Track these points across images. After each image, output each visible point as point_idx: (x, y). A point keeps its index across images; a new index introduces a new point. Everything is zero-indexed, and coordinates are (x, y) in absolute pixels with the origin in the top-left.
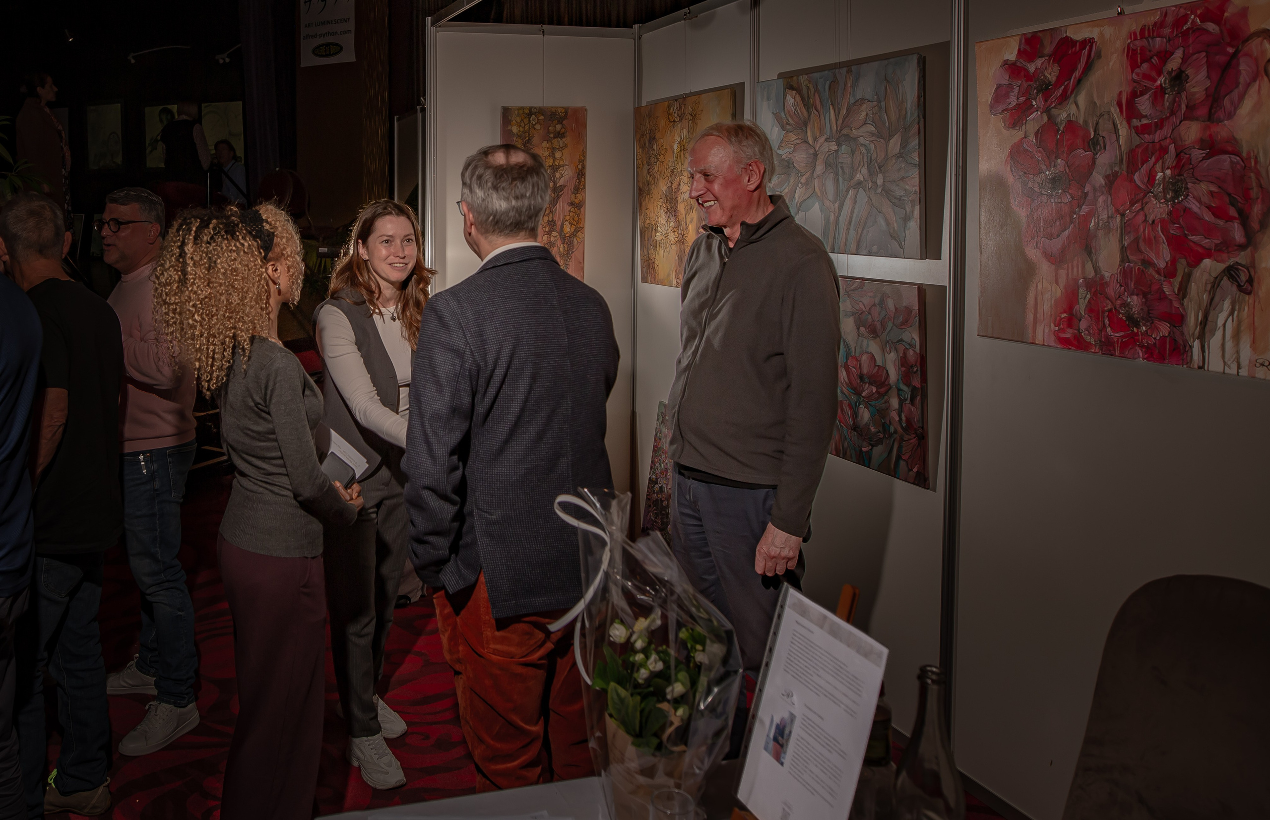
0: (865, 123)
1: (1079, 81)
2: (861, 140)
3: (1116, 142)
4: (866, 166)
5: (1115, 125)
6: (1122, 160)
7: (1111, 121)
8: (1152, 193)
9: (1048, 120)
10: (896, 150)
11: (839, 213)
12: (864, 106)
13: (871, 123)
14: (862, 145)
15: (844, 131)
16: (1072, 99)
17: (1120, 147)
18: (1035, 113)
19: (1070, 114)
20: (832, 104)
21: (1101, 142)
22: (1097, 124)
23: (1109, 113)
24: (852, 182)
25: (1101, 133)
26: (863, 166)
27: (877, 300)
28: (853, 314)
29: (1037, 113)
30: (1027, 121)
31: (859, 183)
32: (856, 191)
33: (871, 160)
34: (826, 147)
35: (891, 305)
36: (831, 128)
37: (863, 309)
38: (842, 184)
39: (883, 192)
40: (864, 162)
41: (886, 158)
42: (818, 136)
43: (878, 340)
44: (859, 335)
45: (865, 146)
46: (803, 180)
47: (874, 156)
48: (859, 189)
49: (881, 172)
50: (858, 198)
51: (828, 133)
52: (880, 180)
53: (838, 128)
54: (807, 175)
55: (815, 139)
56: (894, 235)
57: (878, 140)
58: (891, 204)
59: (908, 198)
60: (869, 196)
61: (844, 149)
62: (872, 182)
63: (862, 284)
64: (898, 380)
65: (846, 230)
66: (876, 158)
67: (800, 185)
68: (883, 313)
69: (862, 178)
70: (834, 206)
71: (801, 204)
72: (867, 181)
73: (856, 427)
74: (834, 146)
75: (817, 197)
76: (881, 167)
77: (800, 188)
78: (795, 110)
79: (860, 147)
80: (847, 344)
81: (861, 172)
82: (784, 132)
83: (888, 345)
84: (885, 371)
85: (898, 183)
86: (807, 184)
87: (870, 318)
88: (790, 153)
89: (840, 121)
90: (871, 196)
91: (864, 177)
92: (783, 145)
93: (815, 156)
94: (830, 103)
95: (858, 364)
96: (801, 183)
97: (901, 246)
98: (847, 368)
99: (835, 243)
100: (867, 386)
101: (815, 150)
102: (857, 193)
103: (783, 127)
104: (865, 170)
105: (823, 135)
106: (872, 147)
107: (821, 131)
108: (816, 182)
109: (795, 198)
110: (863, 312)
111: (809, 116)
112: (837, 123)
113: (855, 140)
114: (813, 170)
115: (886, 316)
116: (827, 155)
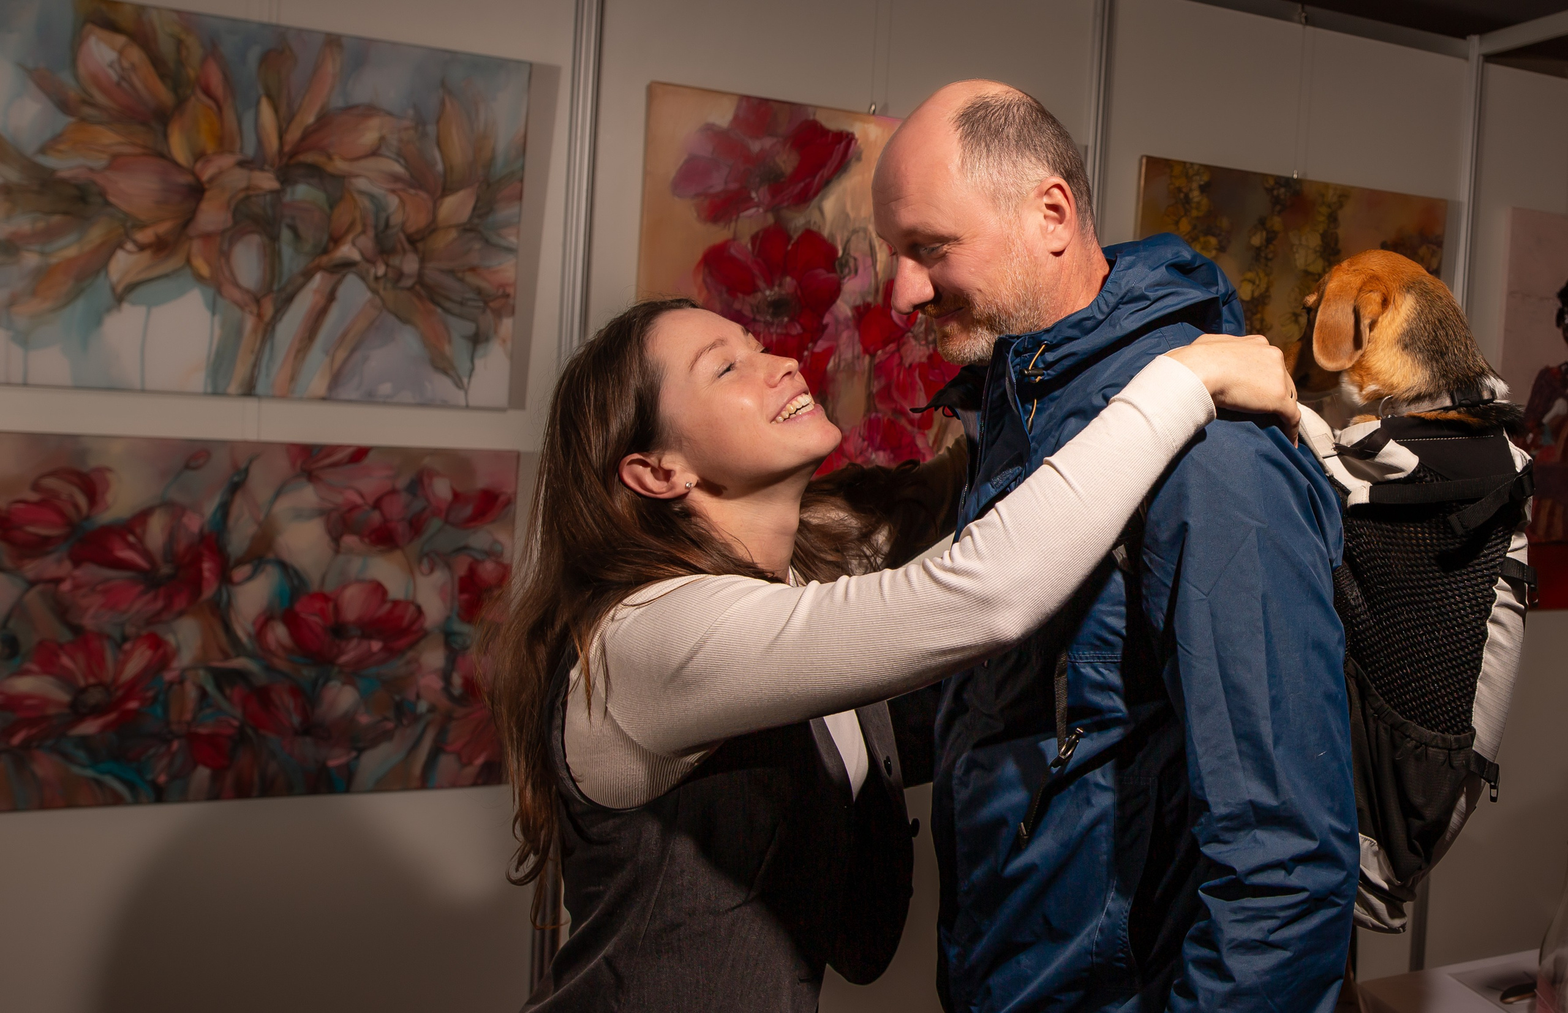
0: (374, 153)
1: (827, 183)
2: (361, 184)
3: (872, 268)
4: (371, 233)
5: (872, 247)
7: (867, 242)
9: (775, 223)
10: (463, 216)
11: (274, 318)
12: (375, 122)
13: (394, 156)
14: (362, 193)
15: (309, 158)
16: (814, 203)
17: (876, 274)
18: (755, 209)
19: (811, 222)
20: (269, 96)
21: (852, 265)
22: (848, 241)
23: (865, 230)
24: (325, 260)
25: (852, 253)
26: (363, 232)
27: (401, 484)
28: (323, 513)
29: (758, 211)
31: (347, 265)
32: (336, 277)
33: (387, 225)
34: (238, 179)
35: (442, 489)
36: (260, 143)
37: (358, 500)
38: (291, 260)
39: (418, 287)
40: (364, 225)
41: (432, 228)
42: (209, 151)
43: (398, 554)
44: (337, 551)
45: (372, 197)
46: (145, 236)
47: (396, 219)
48: (344, 276)
49: (416, 250)
50: (341, 292)
51: (250, 151)
52: (410, 264)
53: (287, 148)
54: (163, 228)
55: (200, 156)
56: (442, 365)
57: (412, 191)
58: (439, 310)
59: (486, 303)
60: (375, 292)
61: (303, 192)
62: (387, 265)
63: (360, 454)
64: (448, 618)
65: (299, 351)
66: (403, 224)
67: (130, 246)
68: (418, 505)
69: (356, 256)
70: (258, 301)
71: (132, 287)
72: (371, 262)
73: (310, 728)
74: (267, 181)
75: (199, 278)
76: (414, 241)
77: (129, 252)
78: (122, 78)
79: (356, 196)
80: (296, 573)
81: (354, 244)
82: (71, 120)
83: (425, 561)
84: (412, 609)
85: (460, 275)
86: (161, 247)
87: (376, 517)
88: (91, 170)
89: (294, 134)
90: (382, 292)
91: (362, 254)
92: (62, 147)
93: (197, 191)
94: (261, 91)
95: (331, 606)
96: (135, 242)
97: (459, 384)
98: (291, 619)
99: (256, 373)
100: (354, 642)
101: (198, 179)
102: (339, 282)
103: (64, 105)
104: (367, 242)
105: (232, 152)
106: (393, 202)
107: (223, 143)
108: (196, 246)
109: (107, 273)
110: (354, 507)
111: (181, 103)
112: (281, 137)
113: (341, 179)
114: (188, 221)
115: (424, 509)
116: (241, 195)
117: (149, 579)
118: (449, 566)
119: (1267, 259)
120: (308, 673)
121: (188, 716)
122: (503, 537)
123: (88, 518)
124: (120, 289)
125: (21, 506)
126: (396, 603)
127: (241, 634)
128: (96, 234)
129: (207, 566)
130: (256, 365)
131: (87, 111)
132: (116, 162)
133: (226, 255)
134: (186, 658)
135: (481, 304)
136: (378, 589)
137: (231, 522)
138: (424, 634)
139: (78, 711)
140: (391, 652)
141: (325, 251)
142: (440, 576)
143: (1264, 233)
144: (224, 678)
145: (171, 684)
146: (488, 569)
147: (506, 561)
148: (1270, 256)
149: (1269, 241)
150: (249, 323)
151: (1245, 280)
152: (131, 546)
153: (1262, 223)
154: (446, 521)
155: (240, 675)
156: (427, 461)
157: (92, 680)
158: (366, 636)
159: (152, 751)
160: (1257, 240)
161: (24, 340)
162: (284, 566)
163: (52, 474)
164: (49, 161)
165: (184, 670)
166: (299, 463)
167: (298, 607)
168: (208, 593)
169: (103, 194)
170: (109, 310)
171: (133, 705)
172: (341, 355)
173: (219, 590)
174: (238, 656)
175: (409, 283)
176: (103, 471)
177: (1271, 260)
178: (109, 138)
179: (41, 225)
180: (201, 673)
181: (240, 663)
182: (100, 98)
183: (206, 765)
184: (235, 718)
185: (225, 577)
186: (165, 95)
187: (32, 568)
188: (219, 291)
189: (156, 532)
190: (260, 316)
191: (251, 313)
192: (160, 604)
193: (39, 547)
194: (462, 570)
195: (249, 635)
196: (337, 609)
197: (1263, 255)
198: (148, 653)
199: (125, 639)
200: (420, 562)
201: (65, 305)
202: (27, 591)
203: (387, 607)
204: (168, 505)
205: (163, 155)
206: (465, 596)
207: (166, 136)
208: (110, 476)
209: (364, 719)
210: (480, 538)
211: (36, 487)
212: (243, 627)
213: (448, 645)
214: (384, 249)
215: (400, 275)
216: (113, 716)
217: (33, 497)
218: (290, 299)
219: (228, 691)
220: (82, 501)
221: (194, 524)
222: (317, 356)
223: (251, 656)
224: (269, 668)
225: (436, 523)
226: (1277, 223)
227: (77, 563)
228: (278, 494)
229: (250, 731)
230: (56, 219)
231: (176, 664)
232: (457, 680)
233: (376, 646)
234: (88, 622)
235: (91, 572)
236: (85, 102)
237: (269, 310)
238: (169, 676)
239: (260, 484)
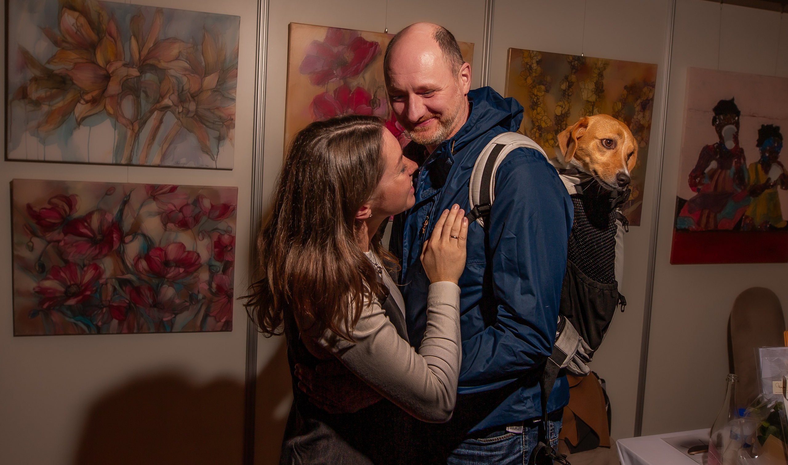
0: (177, 58)
1: (367, 65)
2: (172, 72)
4: (176, 94)
6: (389, 114)
8: (404, 133)
9: (344, 84)
10: (214, 84)
11: (139, 130)
12: (178, 45)
13: (185, 60)
14: (172, 76)
15: (151, 61)
16: (361, 75)
18: (335, 78)
19: (359, 83)
20: (135, 36)
21: (378, 102)
22: (376, 92)
24: (158, 105)
25: (378, 97)
26: (173, 93)
27: (190, 201)
28: (160, 214)
29: (337, 79)
30: (328, 82)
31: (167, 107)
32: (163, 113)
33: (183, 90)
34: (123, 72)
35: (207, 203)
36: (131, 55)
37: (174, 209)
38: (145, 106)
39: (195, 116)
40: (173, 90)
41: (201, 91)
42: (112, 61)
43: (190, 231)
44: (165, 230)
45: (176, 78)
46: (88, 97)
47: (186, 87)
48: (166, 112)
49: (194, 100)
50: (165, 119)
51: (128, 59)
52: (192, 107)
53: (142, 58)
54: (95, 94)
55: (108, 62)
56: (206, 150)
57: (193, 75)
58: (204, 126)
59: (223, 123)
60: (178, 119)
61: (149, 77)
62: (183, 107)
63: (174, 189)
64: (210, 259)
65: (149, 145)
66: (189, 89)
67: (82, 101)
68: (197, 211)
69: (171, 103)
70: (132, 124)
71: (83, 119)
72: (177, 106)
73: (157, 304)
74: (134, 72)
75: (109, 114)
76: (194, 96)
77: (82, 104)
78: (78, 30)
79: (170, 77)
80: (149, 238)
81: (169, 98)
82: (59, 49)
83: (200, 234)
84: (196, 255)
85: (212, 111)
86: (94, 102)
87: (181, 215)
88: (67, 69)
89: (145, 52)
90: (181, 119)
91: (173, 102)
92: (55, 60)
93: (107, 78)
94: (132, 34)
95: (163, 252)
96: (84, 100)
97: (213, 159)
98: (148, 258)
99: (132, 155)
100: (173, 268)
101: (108, 72)
102: (164, 115)
103: (56, 43)
104: (175, 97)
105: (121, 60)
106: (185, 79)
107: (117, 57)
108: (108, 100)
109: (74, 113)
110: (172, 211)
111: (100, 40)
112: (140, 53)
113: (164, 70)
114: (104, 90)
115: (200, 212)
116: (125, 79)
117: (93, 241)
118: (210, 237)
119: (568, 95)
120: (155, 281)
121: (109, 298)
122: (231, 225)
123: (69, 215)
124: (79, 120)
125: (44, 210)
126: (189, 252)
127: (128, 264)
128: (69, 97)
129: (115, 236)
130: (132, 151)
131: (65, 45)
132: (77, 66)
133: (119, 104)
134: (107, 274)
135: (221, 123)
136: (182, 246)
137: (124, 217)
138: (201, 266)
139: (68, 295)
140: (188, 273)
141: (158, 102)
142: (206, 241)
143: (567, 83)
144: (123, 283)
145: (102, 284)
146: (226, 238)
147: (232, 234)
148: (570, 94)
149: (569, 87)
150: (129, 133)
151: (558, 106)
152: (86, 227)
153: (566, 78)
154: (209, 218)
155: (129, 282)
156: (200, 191)
157: (72, 283)
158: (178, 266)
159: (96, 312)
160: (564, 87)
161: (43, 141)
162: (144, 236)
163: (56, 197)
164: (51, 67)
165: (107, 279)
166: (150, 192)
167: (150, 253)
168: (116, 247)
169: (71, 80)
170: (75, 129)
171: (88, 293)
172: (166, 146)
173: (120, 246)
174: (128, 274)
175: (192, 115)
176: (74, 196)
177: (570, 96)
178: (73, 56)
179: (49, 93)
180: (114, 280)
181: (128, 276)
182: (69, 39)
183: (116, 319)
184: (127, 299)
185: (122, 241)
186: (94, 37)
187: (49, 236)
188: (117, 120)
189: (95, 222)
190: (133, 130)
191: (130, 129)
192: (97, 251)
193: (50, 227)
194: (215, 239)
195: (132, 265)
196: (166, 254)
197: (567, 93)
198: (93, 272)
199: (84, 266)
200: (199, 235)
201: (59, 127)
202: (48, 245)
203: (186, 253)
204: (99, 210)
205: (94, 63)
206: (217, 250)
207: (95, 54)
208: (77, 198)
209: (177, 301)
210: (222, 225)
211: (50, 203)
212: (129, 261)
213: (210, 270)
214: (182, 100)
215: (188, 111)
216: (81, 297)
217: (49, 207)
218: (145, 123)
219: (124, 288)
220: (67, 208)
221: (110, 218)
222: (156, 146)
223: (132, 273)
224: (140, 279)
225: (204, 218)
226: (573, 78)
227: (65, 235)
228: (142, 206)
229: (132, 305)
230: (54, 91)
231: (104, 277)
232: (214, 285)
233: (182, 270)
234: (70, 258)
235: (71, 238)
236: (64, 41)
237: (137, 128)
238: (101, 281)
239: (135, 201)
